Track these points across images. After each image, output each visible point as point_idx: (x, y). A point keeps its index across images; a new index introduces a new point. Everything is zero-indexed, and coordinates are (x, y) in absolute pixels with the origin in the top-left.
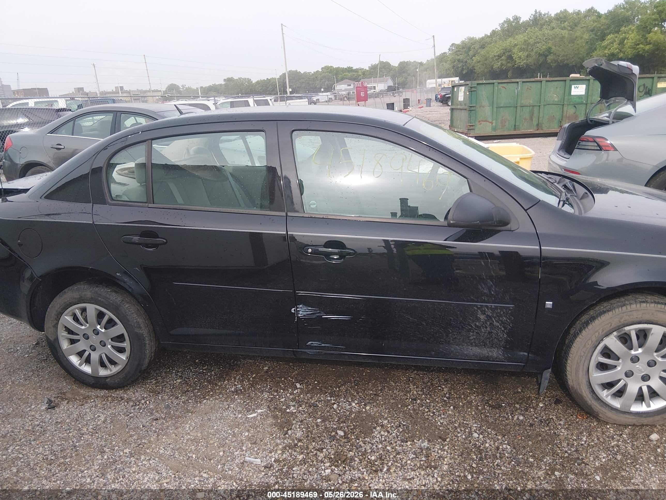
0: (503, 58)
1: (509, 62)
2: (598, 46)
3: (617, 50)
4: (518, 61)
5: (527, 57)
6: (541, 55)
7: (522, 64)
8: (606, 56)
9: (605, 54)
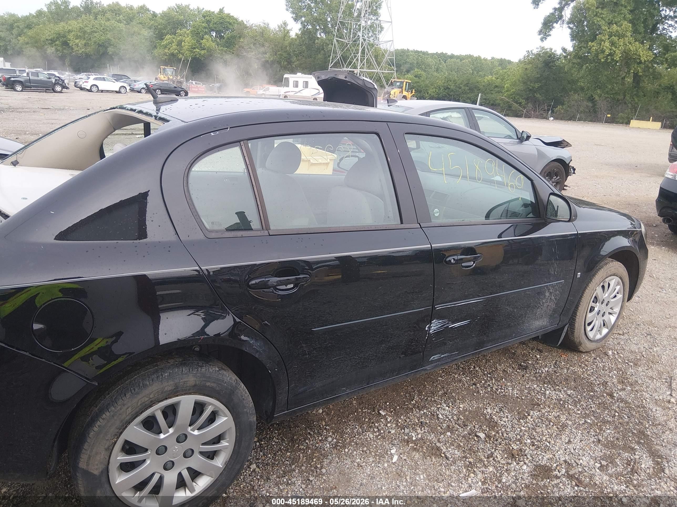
0: (57, 42)
1: (65, 49)
2: (157, 44)
3: (177, 51)
4: (76, 49)
5: (85, 45)
6: (101, 45)
7: (80, 52)
8: (167, 55)
9: (166, 52)
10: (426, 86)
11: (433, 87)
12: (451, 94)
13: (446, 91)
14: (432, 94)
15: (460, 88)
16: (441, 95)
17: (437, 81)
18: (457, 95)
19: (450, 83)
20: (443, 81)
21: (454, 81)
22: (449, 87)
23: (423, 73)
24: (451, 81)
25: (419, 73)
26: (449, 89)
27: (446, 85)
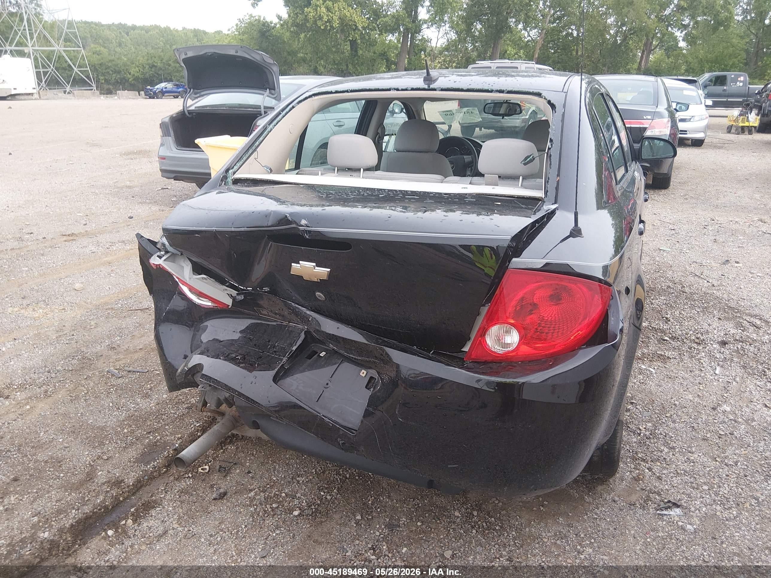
10: (125, 65)
11: (134, 65)
12: (160, 73)
13: (153, 70)
14: (136, 75)
15: (170, 65)
16: (147, 74)
17: (138, 58)
18: (168, 74)
19: (156, 60)
20: (146, 58)
21: (159, 57)
22: (156, 64)
23: (102, 49)
24: (155, 57)
25: (98, 49)
26: (156, 67)
27: (150, 62)
